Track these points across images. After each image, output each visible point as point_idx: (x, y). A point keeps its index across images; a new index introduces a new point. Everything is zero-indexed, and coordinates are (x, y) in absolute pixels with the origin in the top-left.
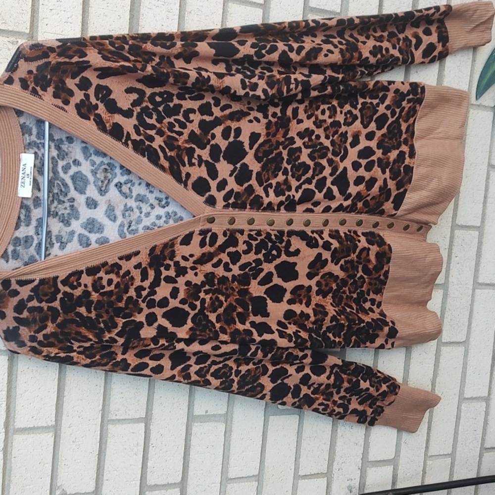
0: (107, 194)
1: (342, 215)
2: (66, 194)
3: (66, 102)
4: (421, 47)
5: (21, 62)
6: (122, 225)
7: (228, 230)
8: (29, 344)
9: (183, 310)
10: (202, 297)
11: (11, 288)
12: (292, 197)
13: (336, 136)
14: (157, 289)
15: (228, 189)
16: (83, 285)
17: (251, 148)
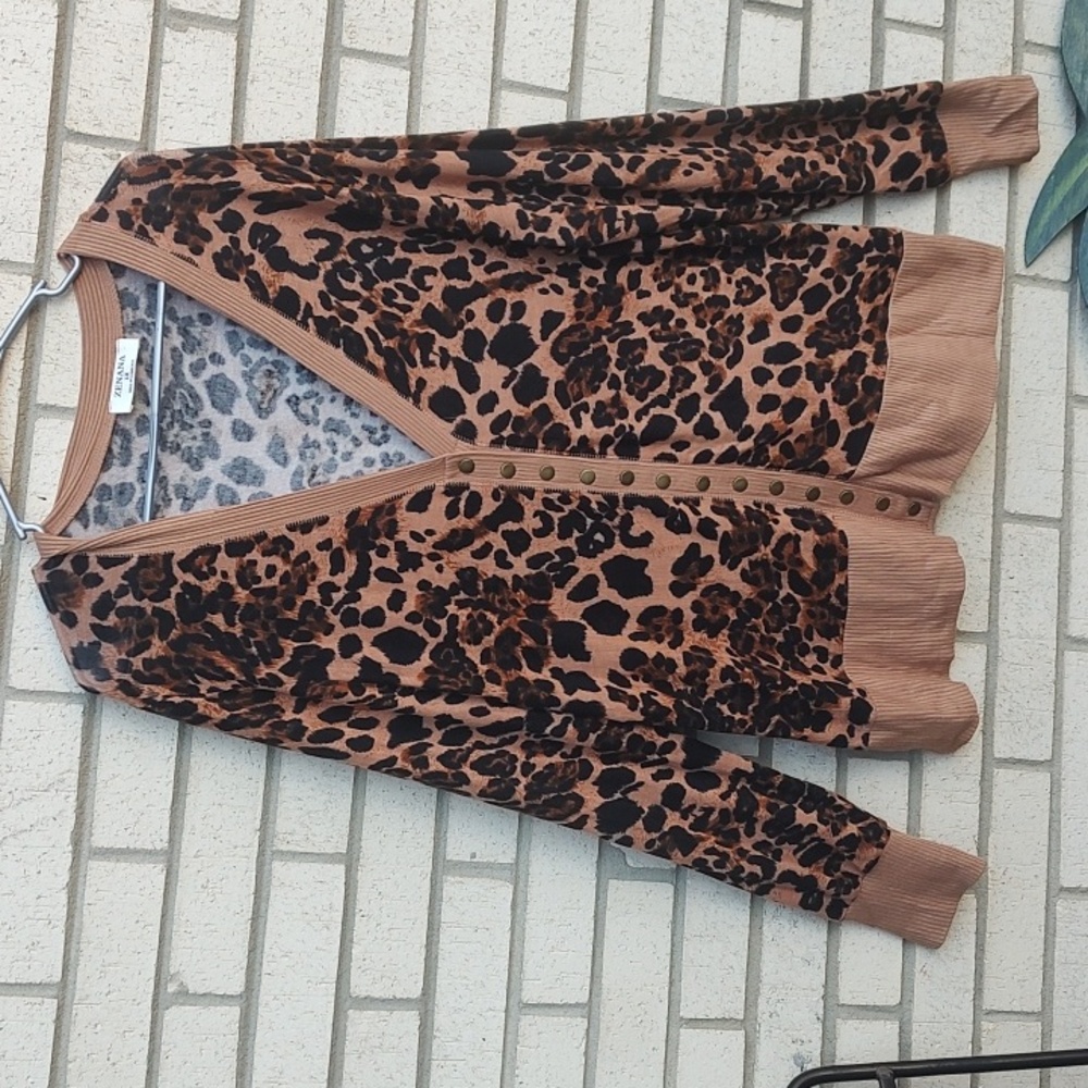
0: (271, 416)
1: (736, 471)
2: (196, 413)
3: (198, 251)
4: (886, 160)
5: (123, 186)
6: (298, 473)
7: (502, 488)
8: (117, 675)
9: (415, 633)
10: (450, 612)
11: (89, 571)
12: (628, 429)
13: (718, 324)
14: (361, 591)
15: (499, 410)
16: (219, 573)
17: (544, 338)
